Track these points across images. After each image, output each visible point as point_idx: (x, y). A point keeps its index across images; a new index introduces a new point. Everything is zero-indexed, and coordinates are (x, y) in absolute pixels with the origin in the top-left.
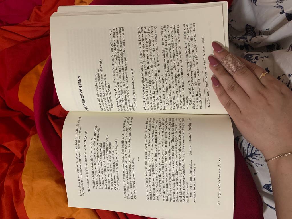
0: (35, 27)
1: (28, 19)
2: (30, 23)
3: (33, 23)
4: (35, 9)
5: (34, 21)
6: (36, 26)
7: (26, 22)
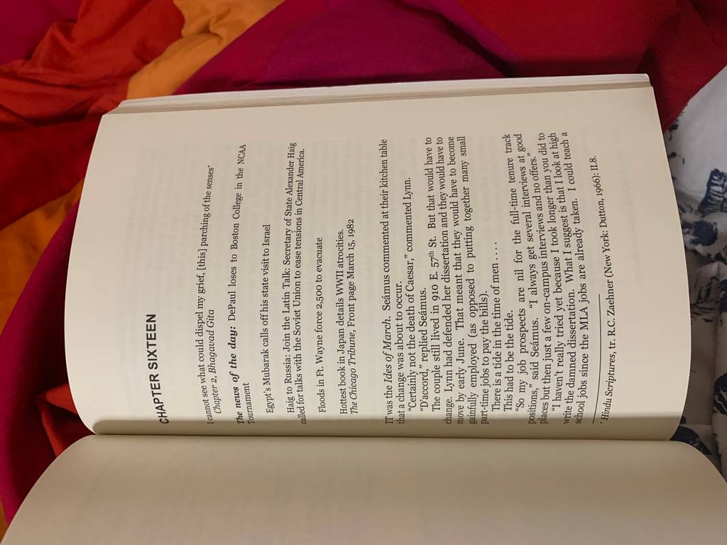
0: (43, 84)
1: (28, 57)
2: (33, 71)
3: (41, 72)
4: (54, 31)
5: (45, 66)
6: (48, 82)
7: (19, 66)
